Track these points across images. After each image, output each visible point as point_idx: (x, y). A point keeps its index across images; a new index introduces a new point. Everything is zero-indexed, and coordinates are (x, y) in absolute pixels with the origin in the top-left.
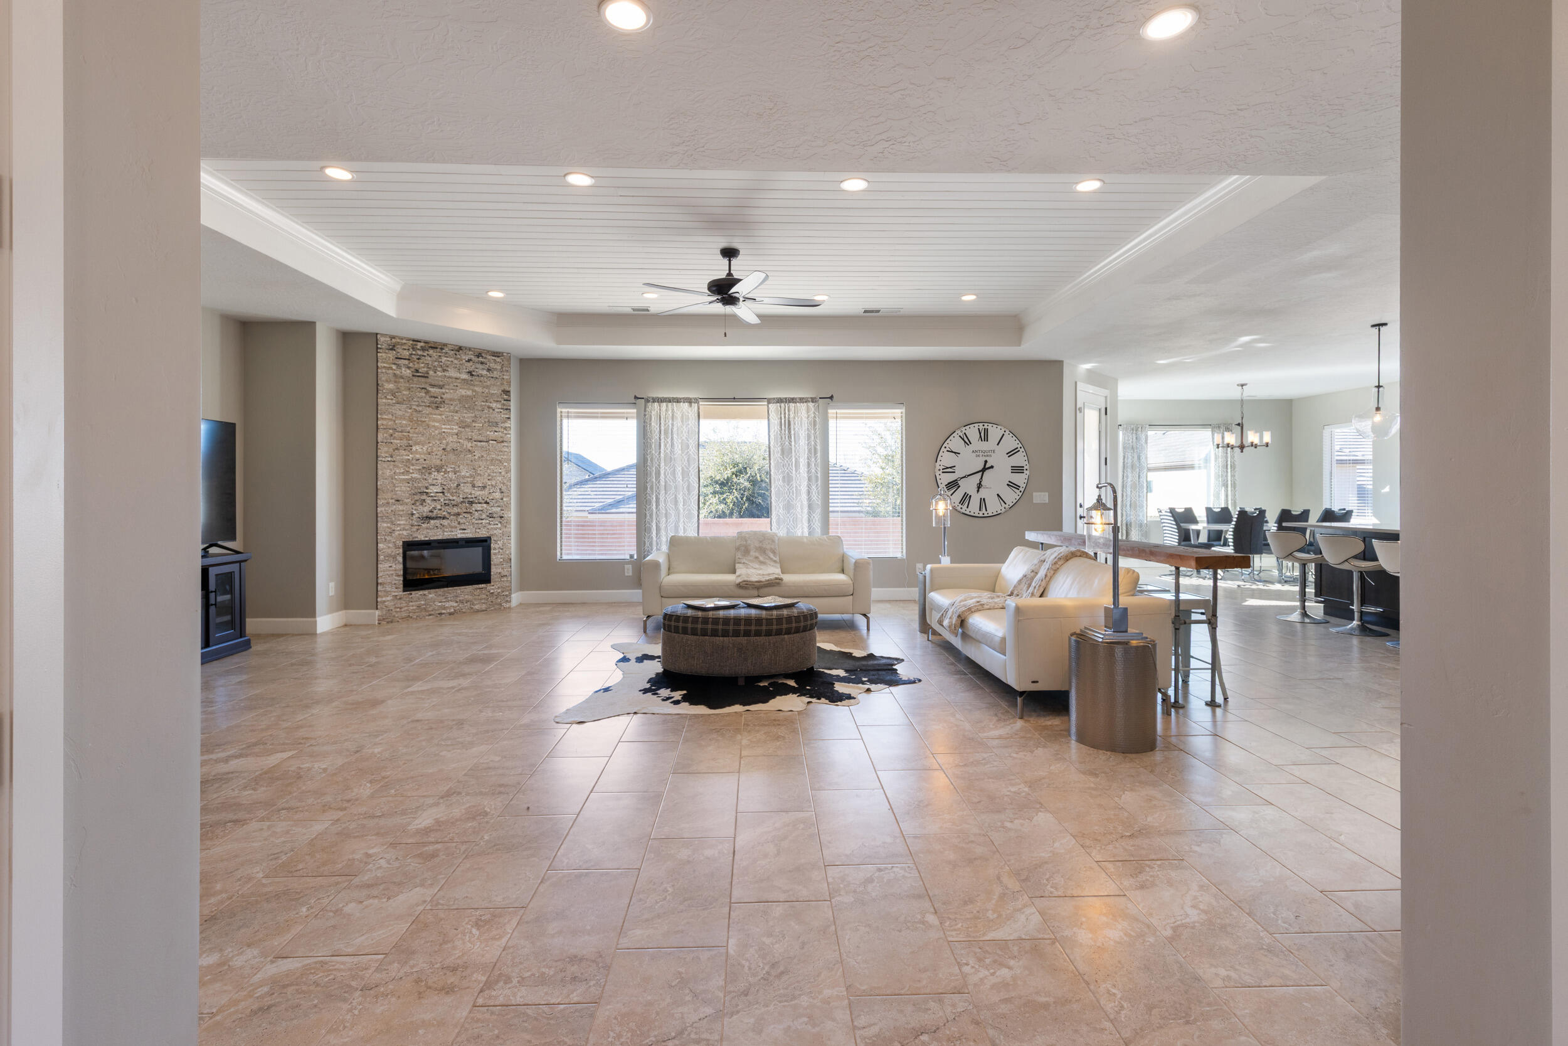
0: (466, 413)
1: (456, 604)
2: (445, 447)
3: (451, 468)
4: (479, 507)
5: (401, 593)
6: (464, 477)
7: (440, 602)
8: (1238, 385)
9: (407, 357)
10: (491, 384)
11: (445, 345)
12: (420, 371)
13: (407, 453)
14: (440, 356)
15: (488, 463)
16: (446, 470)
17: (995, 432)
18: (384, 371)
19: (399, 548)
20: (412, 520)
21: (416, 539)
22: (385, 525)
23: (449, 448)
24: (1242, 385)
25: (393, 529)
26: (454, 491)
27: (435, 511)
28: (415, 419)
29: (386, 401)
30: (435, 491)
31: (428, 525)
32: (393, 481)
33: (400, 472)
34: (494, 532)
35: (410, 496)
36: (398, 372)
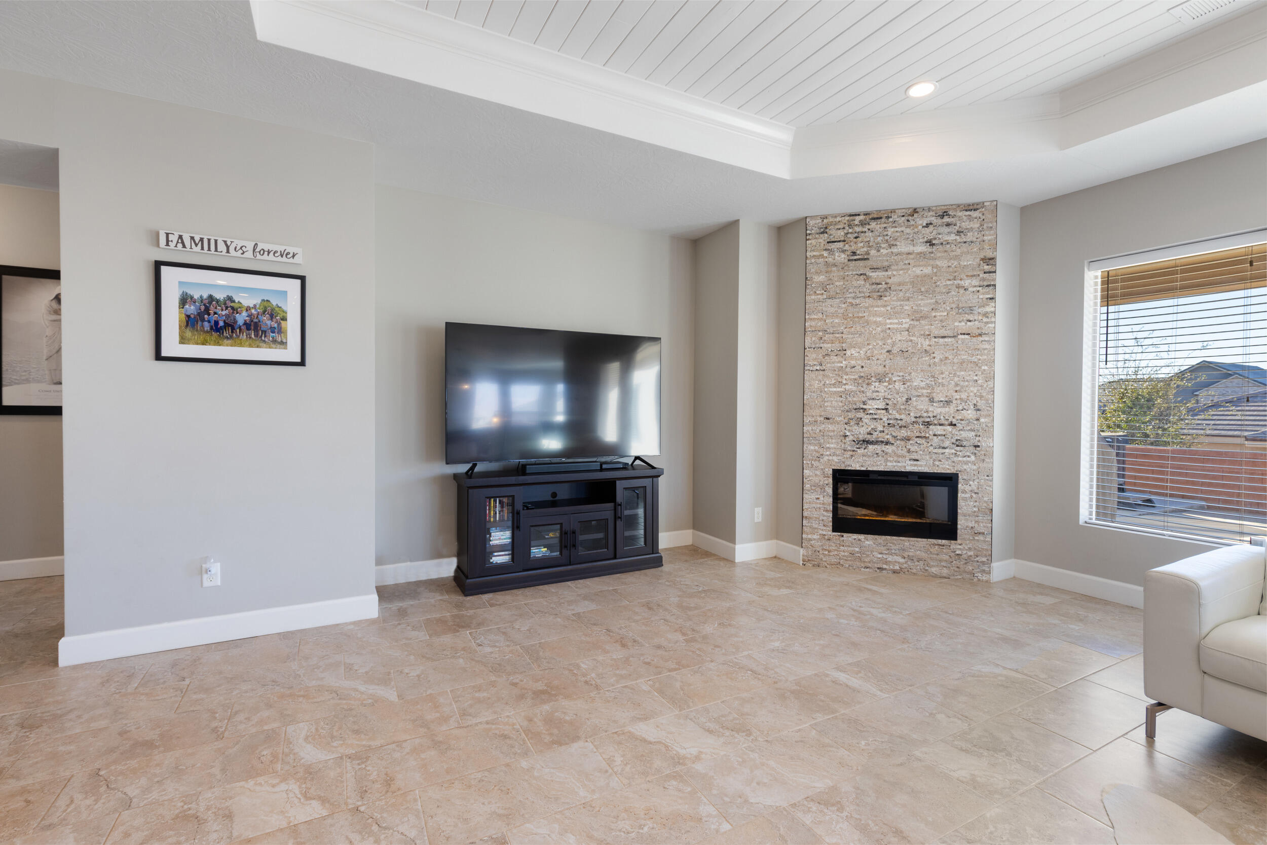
0: (922, 300)
1: (902, 560)
2: (890, 349)
3: (899, 376)
4: (939, 430)
5: (829, 533)
6: (917, 388)
7: (880, 553)
9: (842, 239)
10: (962, 253)
11: (893, 211)
12: (858, 252)
13: (840, 359)
14: (885, 228)
15: (955, 368)
16: (891, 379)
18: (813, 261)
19: (828, 477)
20: (845, 443)
21: (850, 468)
22: (812, 448)
23: (895, 350)
25: (821, 453)
26: (902, 407)
28: (850, 315)
29: (816, 297)
30: (876, 407)
31: (866, 450)
32: (823, 394)
33: (831, 383)
34: (965, 467)
35: (843, 413)
36: (830, 259)
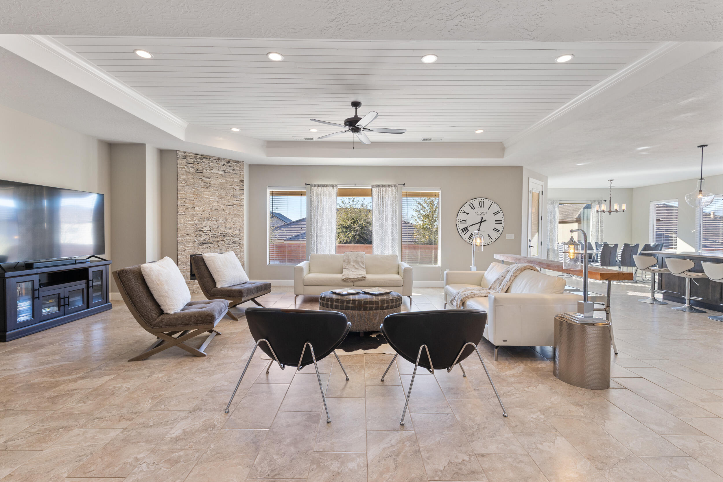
0: (222, 191)
2: (211, 208)
3: (215, 218)
4: (228, 238)
5: (189, 281)
6: (221, 223)
8: (609, 180)
9: (193, 163)
10: (234, 177)
11: (211, 157)
12: (199, 169)
13: (193, 211)
14: (209, 162)
15: (233, 216)
16: (212, 219)
17: (487, 203)
18: (180, 169)
19: (188, 258)
20: (194, 244)
21: (197, 254)
23: (213, 209)
24: (611, 181)
25: (185, 249)
26: (216, 230)
27: (207, 240)
28: (196, 194)
29: (182, 184)
30: (207, 230)
31: (203, 246)
32: (185, 225)
33: (189, 220)
34: (236, 250)
35: (194, 232)
36: (188, 170)
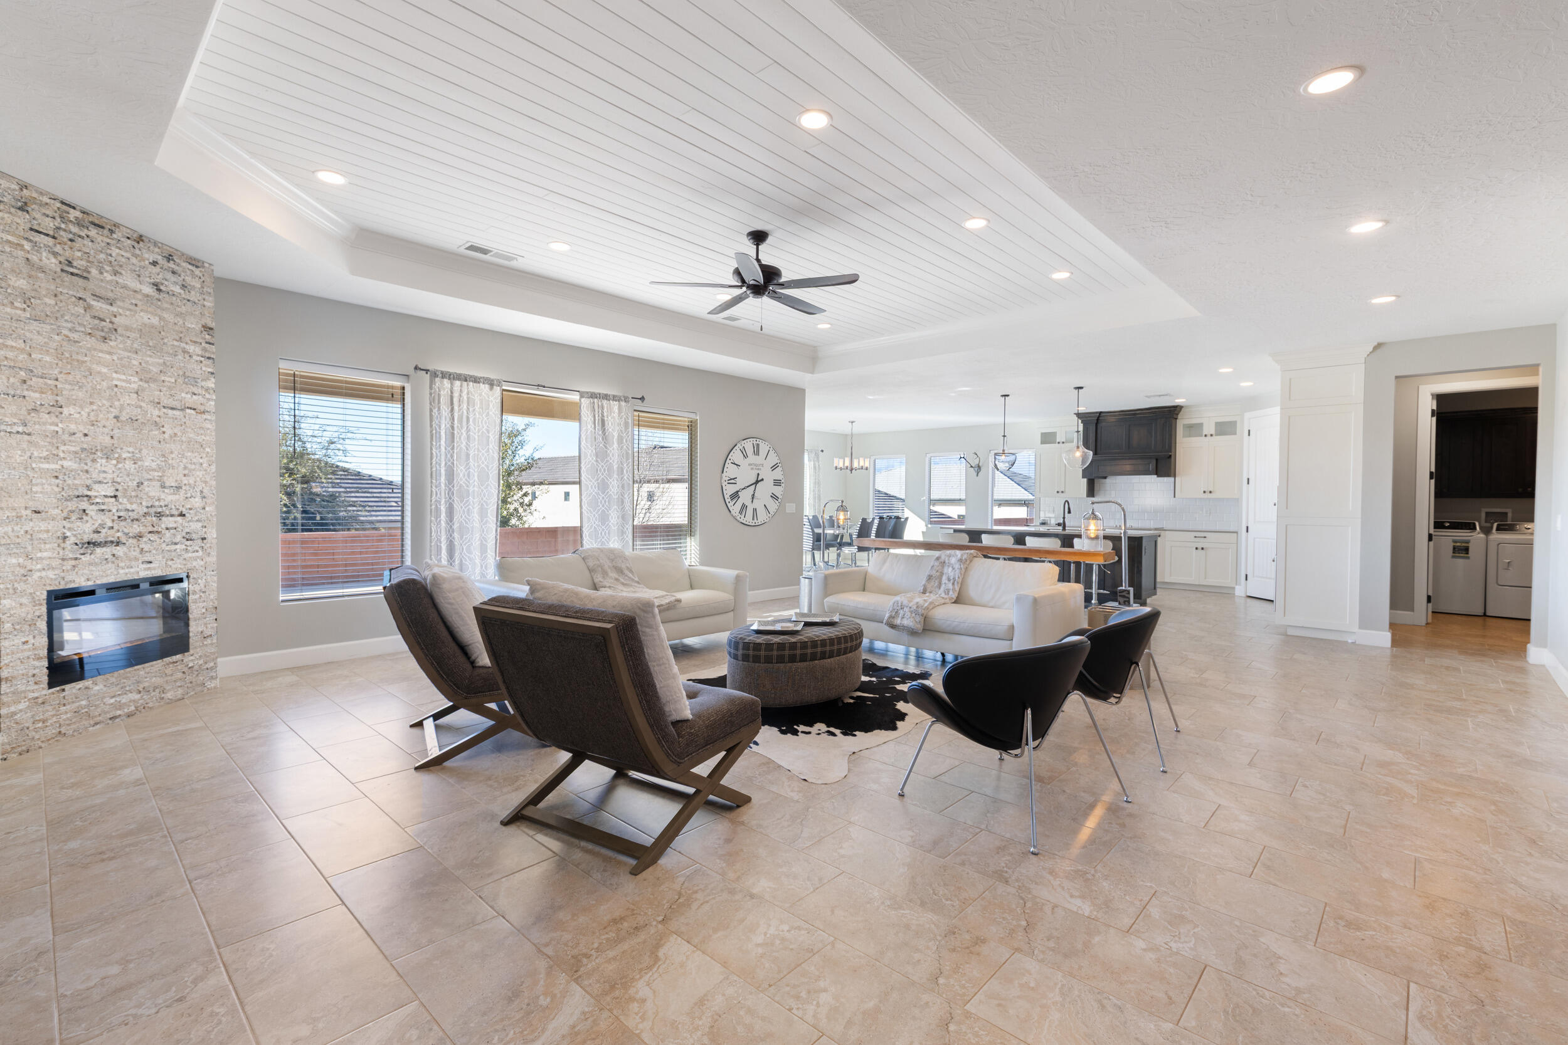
0: (151, 356)
1: (138, 696)
2: (118, 414)
3: (129, 452)
4: (171, 522)
5: (44, 692)
6: (148, 470)
7: (113, 697)
9: (52, 233)
10: (187, 312)
11: (116, 225)
12: (75, 264)
13: (54, 419)
14: (108, 244)
15: (183, 447)
16: (120, 456)
17: (764, 448)
18: (8, 249)
19: (41, 605)
20: (64, 549)
21: (69, 585)
22: (14, 561)
23: (124, 417)
24: (853, 422)
25: (28, 568)
26: (133, 494)
27: (103, 531)
28: (67, 355)
29: (13, 311)
30: (103, 493)
31: (92, 556)
32: (29, 473)
33: (41, 455)
34: (195, 563)
35: (60, 503)
36: (34, 258)
